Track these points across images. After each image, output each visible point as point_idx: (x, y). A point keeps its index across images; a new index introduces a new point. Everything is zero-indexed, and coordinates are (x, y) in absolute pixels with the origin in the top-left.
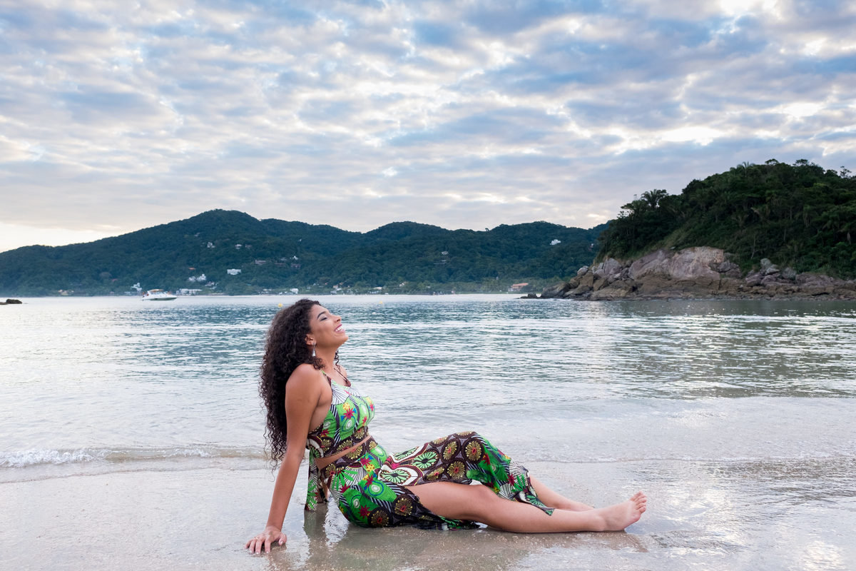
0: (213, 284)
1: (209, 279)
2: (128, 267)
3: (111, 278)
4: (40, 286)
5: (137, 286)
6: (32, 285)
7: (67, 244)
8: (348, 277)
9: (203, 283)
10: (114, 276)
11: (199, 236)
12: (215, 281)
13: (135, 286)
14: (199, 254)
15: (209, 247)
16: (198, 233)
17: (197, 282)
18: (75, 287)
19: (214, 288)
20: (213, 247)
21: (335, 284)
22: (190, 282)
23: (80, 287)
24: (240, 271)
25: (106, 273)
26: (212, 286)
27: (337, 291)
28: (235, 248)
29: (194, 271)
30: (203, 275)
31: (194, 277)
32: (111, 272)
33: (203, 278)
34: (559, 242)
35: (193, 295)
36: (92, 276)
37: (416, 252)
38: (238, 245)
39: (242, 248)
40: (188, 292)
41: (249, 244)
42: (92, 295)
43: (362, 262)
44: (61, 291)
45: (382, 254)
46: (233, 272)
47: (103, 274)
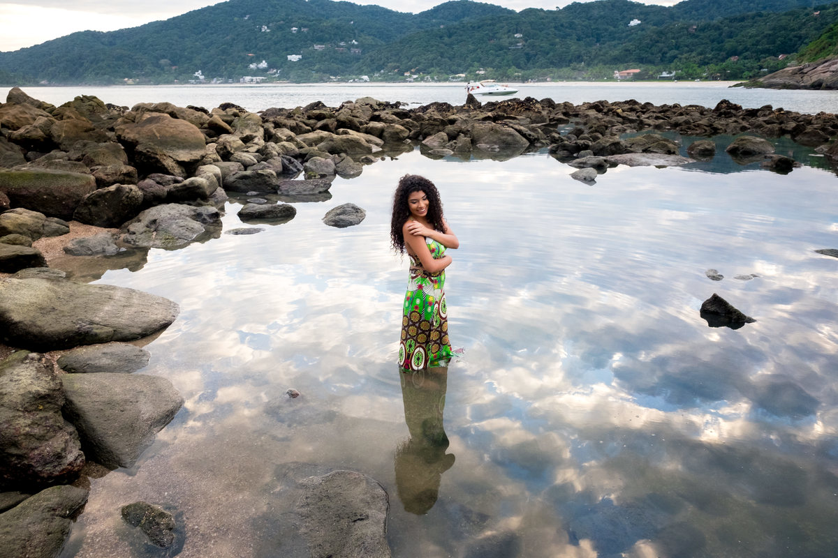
0: (275, 71)
1: (271, 66)
2: (186, 53)
3: (171, 65)
4: (105, 74)
5: (198, 74)
6: (97, 74)
7: (117, 29)
8: (419, 63)
9: (264, 71)
10: (174, 63)
11: (249, 19)
12: (277, 68)
13: (196, 74)
14: (256, 39)
15: (263, 30)
16: (248, 16)
17: (258, 69)
18: (138, 76)
19: (277, 75)
20: (268, 31)
21: (407, 71)
22: (252, 70)
23: (143, 75)
24: (300, 57)
25: (166, 60)
26: (275, 74)
27: (414, 79)
28: (291, 32)
29: (253, 57)
30: (264, 61)
31: (255, 64)
32: (170, 60)
33: (264, 64)
34: (639, 22)
35: (257, 83)
36: (152, 63)
37: (487, 34)
38: (294, 29)
39: (299, 31)
40: (252, 80)
41: (305, 27)
42: (157, 83)
43: (432, 46)
44: (126, 79)
45: (450, 37)
46: (294, 58)
47: (163, 61)
